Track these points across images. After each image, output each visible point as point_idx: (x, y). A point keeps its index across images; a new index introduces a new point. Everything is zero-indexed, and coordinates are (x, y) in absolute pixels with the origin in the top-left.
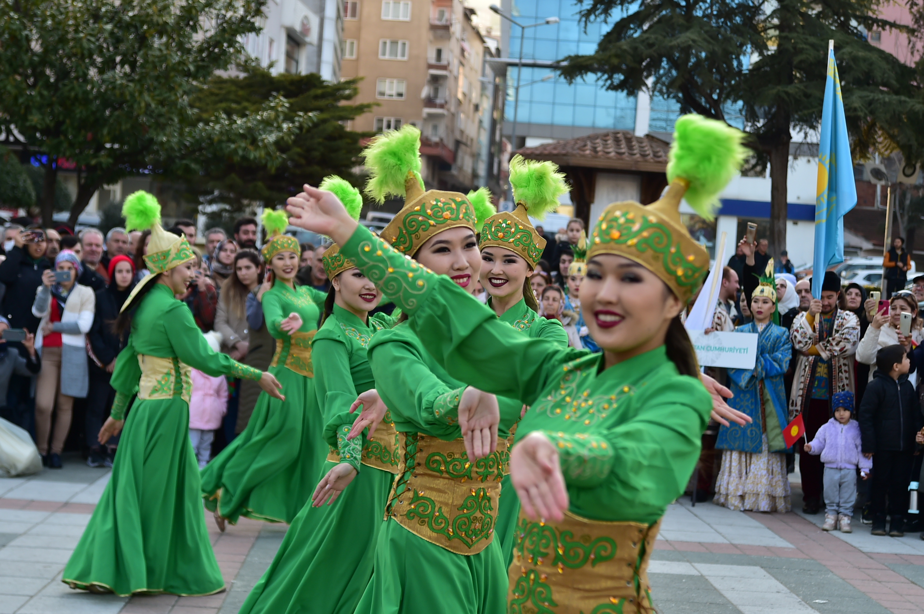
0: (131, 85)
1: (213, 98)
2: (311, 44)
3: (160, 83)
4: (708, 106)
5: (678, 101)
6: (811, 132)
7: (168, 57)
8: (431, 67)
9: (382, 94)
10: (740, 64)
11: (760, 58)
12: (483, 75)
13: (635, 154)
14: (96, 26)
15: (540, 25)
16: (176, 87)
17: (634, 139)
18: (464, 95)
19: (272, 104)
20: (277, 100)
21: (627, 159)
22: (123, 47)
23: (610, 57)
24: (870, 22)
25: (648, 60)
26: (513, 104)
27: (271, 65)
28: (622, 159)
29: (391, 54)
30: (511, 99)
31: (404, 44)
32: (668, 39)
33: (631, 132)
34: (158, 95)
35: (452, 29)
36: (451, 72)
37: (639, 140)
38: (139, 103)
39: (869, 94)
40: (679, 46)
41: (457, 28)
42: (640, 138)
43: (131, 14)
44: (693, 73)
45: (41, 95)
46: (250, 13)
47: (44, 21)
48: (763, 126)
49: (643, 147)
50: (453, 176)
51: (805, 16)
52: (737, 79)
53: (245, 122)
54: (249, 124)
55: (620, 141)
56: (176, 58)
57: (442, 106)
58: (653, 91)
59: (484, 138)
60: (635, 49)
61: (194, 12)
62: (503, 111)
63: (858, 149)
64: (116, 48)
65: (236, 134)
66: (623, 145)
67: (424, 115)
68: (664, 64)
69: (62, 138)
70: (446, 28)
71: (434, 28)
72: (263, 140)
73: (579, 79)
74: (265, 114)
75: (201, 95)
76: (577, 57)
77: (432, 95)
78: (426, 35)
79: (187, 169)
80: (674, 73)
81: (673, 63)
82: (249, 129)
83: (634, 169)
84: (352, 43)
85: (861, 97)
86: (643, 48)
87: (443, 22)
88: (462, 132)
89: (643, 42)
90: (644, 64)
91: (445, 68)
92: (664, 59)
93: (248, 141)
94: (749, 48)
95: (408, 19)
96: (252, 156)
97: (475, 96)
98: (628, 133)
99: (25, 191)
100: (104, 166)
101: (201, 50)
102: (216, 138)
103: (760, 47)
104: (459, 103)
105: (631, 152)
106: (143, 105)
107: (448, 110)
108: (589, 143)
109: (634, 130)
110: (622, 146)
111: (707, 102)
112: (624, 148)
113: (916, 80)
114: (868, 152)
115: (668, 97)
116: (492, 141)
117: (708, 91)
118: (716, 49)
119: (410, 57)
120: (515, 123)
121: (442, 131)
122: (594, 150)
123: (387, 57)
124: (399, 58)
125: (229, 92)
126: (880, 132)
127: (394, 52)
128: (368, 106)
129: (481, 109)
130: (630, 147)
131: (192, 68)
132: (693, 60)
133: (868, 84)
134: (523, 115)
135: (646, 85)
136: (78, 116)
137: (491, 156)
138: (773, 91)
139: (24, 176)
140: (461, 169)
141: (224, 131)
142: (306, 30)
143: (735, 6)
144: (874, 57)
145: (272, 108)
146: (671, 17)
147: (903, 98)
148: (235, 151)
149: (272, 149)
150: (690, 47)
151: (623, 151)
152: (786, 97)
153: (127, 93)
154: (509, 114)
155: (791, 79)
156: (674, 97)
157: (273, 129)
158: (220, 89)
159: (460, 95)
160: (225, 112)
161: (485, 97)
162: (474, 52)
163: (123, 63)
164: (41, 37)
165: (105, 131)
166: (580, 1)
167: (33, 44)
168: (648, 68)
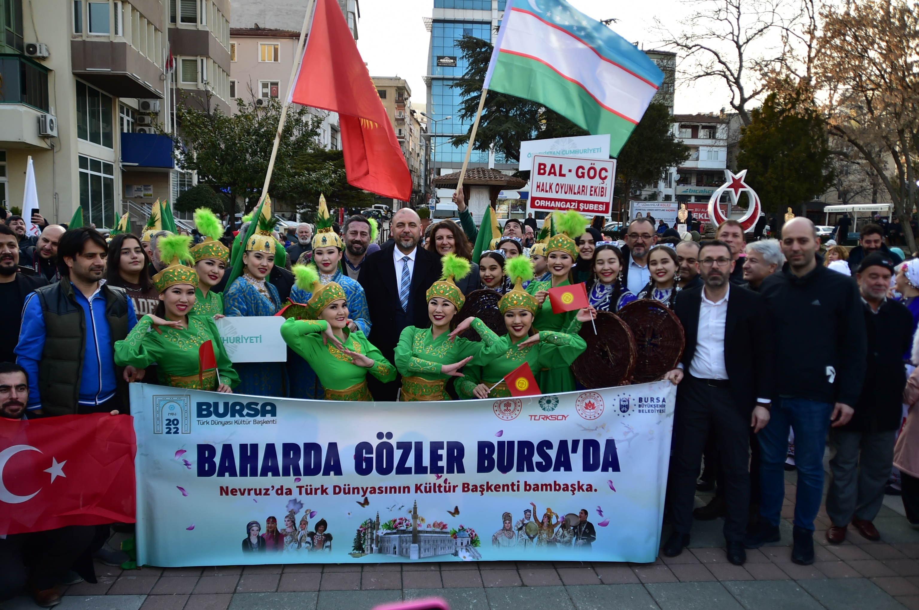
1: (301, 162)
5: (504, 153)
12: (420, 140)
13: (486, 177)
15: (444, 119)
17: (486, 171)
18: (412, 149)
19: (327, 166)
20: (329, 164)
21: (483, 179)
25: (490, 136)
26: (434, 153)
27: (325, 146)
28: (481, 180)
30: (433, 151)
32: (498, 127)
35: (405, 120)
36: (406, 139)
40: (503, 129)
41: (407, 120)
42: (490, 170)
43: (263, 130)
46: (315, 128)
47: (226, 136)
49: (490, 174)
53: (316, 175)
54: (318, 176)
55: (480, 172)
58: (493, 150)
59: (423, 168)
60: (484, 131)
62: (430, 157)
65: (312, 181)
68: (497, 138)
69: (237, 186)
70: (403, 120)
71: (397, 120)
72: (324, 183)
73: (460, 145)
74: (324, 171)
79: (292, 197)
80: (502, 142)
81: (501, 137)
83: (486, 184)
86: (487, 131)
87: (401, 117)
88: (412, 166)
89: (488, 128)
90: (489, 138)
91: (403, 138)
92: (497, 136)
93: (317, 183)
97: (417, 150)
98: (484, 168)
99: (220, 206)
102: (302, 182)
103: (538, 128)
104: (411, 153)
107: (406, 157)
109: (487, 167)
110: (481, 174)
111: (516, 153)
115: (500, 151)
116: (426, 169)
117: (517, 149)
120: (435, 162)
122: (469, 175)
125: (308, 160)
129: (420, 155)
130: (484, 175)
131: (292, 153)
132: (509, 135)
134: (438, 158)
135: (490, 147)
136: (243, 177)
137: (426, 176)
139: (219, 199)
141: (307, 179)
143: (526, 111)
145: (327, 168)
146: (500, 117)
148: (312, 188)
149: (328, 186)
150: (508, 130)
151: (481, 176)
153: (264, 166)
154: (432, 158)
156: (502, 151)
157: (328, 177)
158: (304, 158)
159: (410, 150)
160: (307, 170)
161: (422, 150)
162: (416, 129)
163: (261, 152)
164: (224, 143)
165: (255, 183)
166: (460, 111)
167: (221, 146)
168: (490, 140)
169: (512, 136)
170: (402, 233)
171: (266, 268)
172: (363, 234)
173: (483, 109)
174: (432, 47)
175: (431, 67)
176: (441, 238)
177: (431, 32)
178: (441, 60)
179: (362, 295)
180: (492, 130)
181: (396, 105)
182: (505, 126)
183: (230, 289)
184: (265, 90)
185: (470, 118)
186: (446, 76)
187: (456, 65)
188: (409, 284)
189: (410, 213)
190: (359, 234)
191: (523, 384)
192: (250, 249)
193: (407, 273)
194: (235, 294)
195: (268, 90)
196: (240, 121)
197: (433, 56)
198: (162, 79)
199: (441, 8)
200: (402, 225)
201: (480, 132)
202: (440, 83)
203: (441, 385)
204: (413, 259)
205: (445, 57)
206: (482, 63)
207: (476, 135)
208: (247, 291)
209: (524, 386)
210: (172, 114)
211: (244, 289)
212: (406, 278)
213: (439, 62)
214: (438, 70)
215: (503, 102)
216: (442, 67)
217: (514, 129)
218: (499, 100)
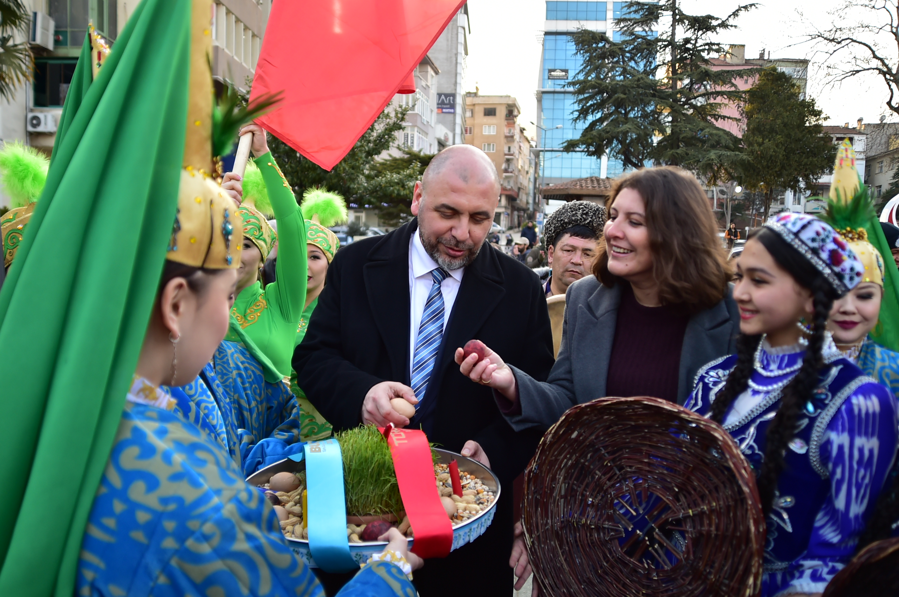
4: (637, 162)
5: (622, 161)
8: (506, 155)
10: (652, 141)
11: (663, 136)
12: (530, 156)
13: (600, 187)
17: (600, 180)
18: (522, 167)
21: (597, 190)
23: (588, 139)
24: (717, 117)
25: (607, 140)
26: (543, 169)
28: (595, 190)
29: (488, 150)
30: (542, 167)
31: (493, 145)
32: (616, 129)
33: (598, 177)
35: (515, 137)
36: (515, 156)
37: (603, 180)
39: (719, 152)
40: (622, 131)
41: (517, 137)
44: (629, 146)
49: (604, 183)
51: (684, 114)
52: (651, 148)
57: (511, 172)
58: (609, 155)
59: (531, 186)
60: (600, 135)
62: (539, 173)
63: (712, 179)
65: (393, 183)
66: (595, 182)
67: (504, 177)
68: (615, 141)
70: (512, 137)
71: (506, 137)
74: (408, 171)
75: (385, 166)
76: (571, 140)
77: (507, 167)
78: (503, 140)
80: (620, 146)
81: (620, 142)
82: (401, 180)
83: (601, 194)
85: (714, 153)
86: (604, 134)
87: (511, 134)
88: (521, 184)
89: (604, 131)
90: (605, 142)
91: (512, 155)
94: (657, 133)
95: (495, 134)
97: (526, 168)
103: (662, 131)
104: (519, 171)
107: (514, 174)
108: (578, 183)
109: (600, 175)
112: (596, 184)
113: (741, 144)
115: (617, 158)
116: (535, 186)
117: (637, 155)
118: (641, 132)
119: (496, 151)
121: (512, 184)
122: (581, 186)
124: (492, 151)
126: (723, 171)
129: (529, 173)
130: (599, 184)
132: (629, 138)
134: (547, 174)
135: (605, 152)
138: (670, 152)
140: (521, 200)
141: (387, 181)
142: (447, 139)
143: (649, 112)
144: (721, 133)
145: (412, 168)
146: (618, 119)
147: (737, 153)
150: (627, 132)
152: (676, 155)
154: (541, 174)
155: (678, 147)
156: (620, 158)
159: (520, 167)
161: (531, 168)
162: (525, 147)
166: (572, 113)
168: (606, 144)
169: (632, 140)
174: (544, 60)
175: (542, 81)
177: (543, 45)
178: (552, 73)
180: (609, 132)
181: (505, 123)
182: (623, 128)
197: (544, 70)
199: (554, 20)
202: (551, 96)
205: (556, 70)
213: (551, 75)
214: (548, 83)
215: (622, 99)
216: (553, 80)
217: (635, 130)
218: (618, 98)
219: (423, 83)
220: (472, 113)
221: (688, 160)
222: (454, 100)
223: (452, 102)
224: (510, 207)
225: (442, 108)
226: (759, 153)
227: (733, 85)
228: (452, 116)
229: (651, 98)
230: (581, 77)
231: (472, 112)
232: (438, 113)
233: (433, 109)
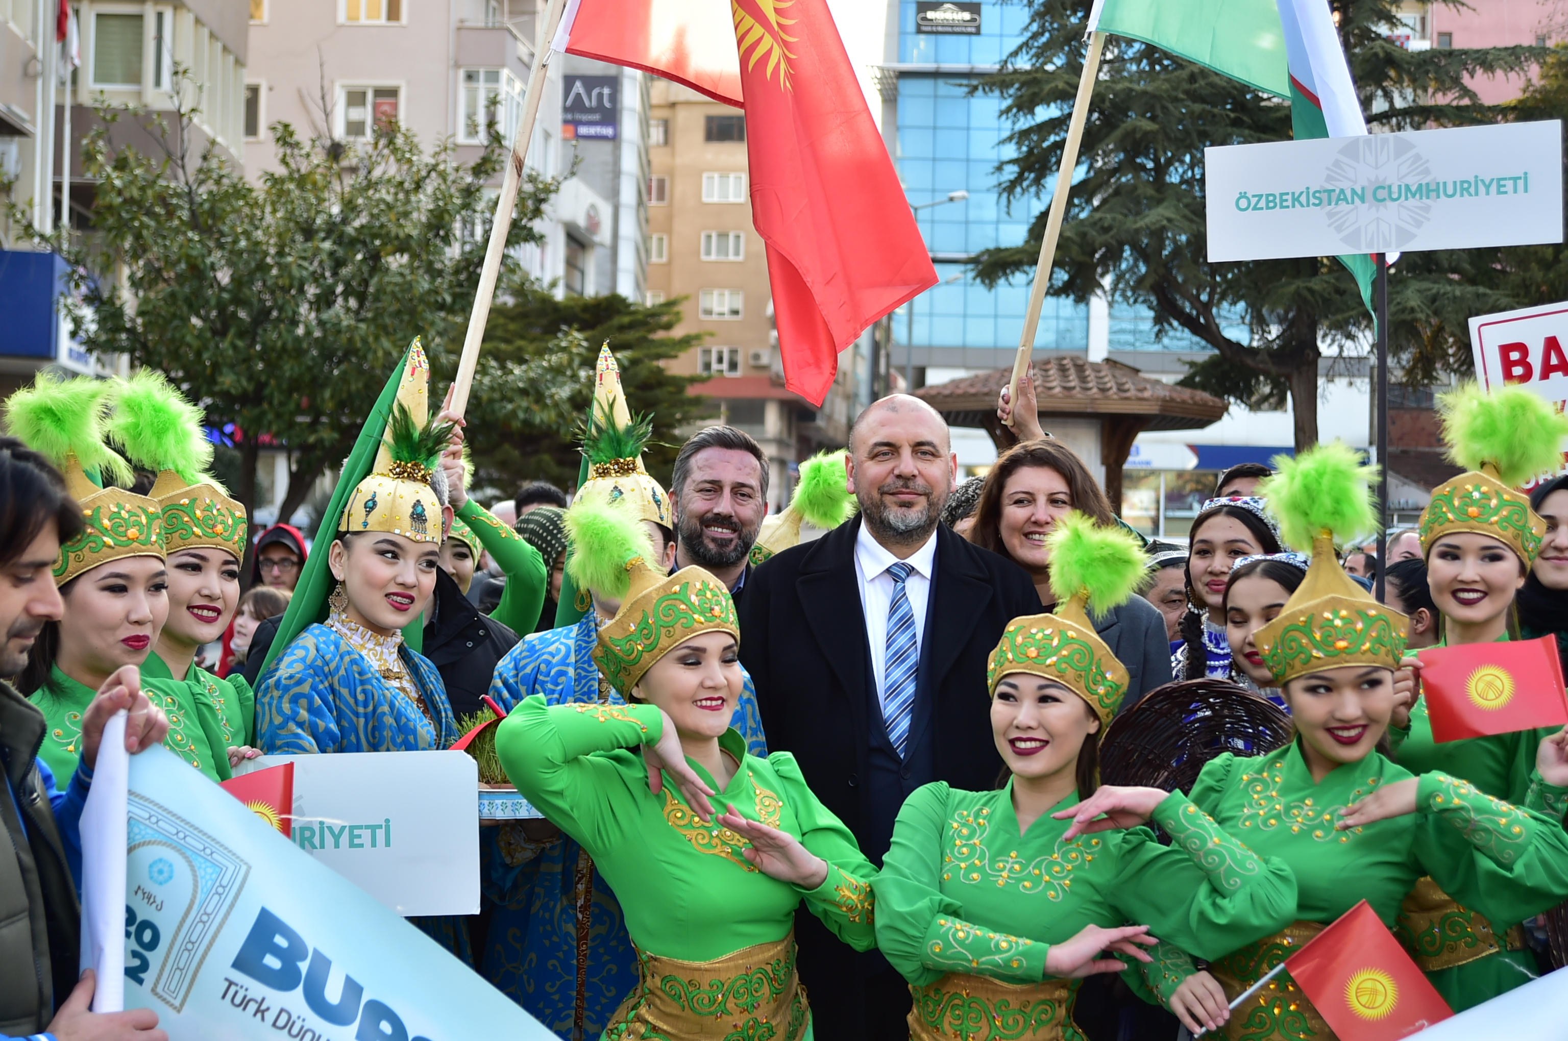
0: (363, 326)
2: (602, 245)
3: (402, 321)
4: (1194, 313)
5: (1150, 308)
6: (1348, 344)
7: (414, 284)
9: (709, 312)
13: (1090, 389)
14: (309, 244)
15: (941, 203)
16: (426, 327)
17: (1087, 367)
19: (563, 344)
20: (570, 338)
21: (1079, 396)
22: (345, 271)
25: (1103, 250)
26: (905, 319)
27: (552, 286)
28: (1071, 397)
29: (719, 252)
31: (738, 237)
32: (1131, 218)
33: (1081, 355)
34: (401, 340)
37: (1096, 367)
38: (375, 352)
39: (1431, 285)
42: (1097, 364)
43: (357, 223)
44: (1170, 265)
45: (234, 347)
46: (525, 215)
47: (236, 242)
48: (1278, 337)
49: (1101, 378)
50: (819, 429)
52: (1236, 271)
53: (525, 371)
54: (532, 374)
55: (1068, 369)
56: (424, 284)
58: (1113, 295)
60: (1084, 235)
61: (447, 217)
62: (888, 330)
63: (1419, 365)
64: (335, 274)
65: (512, 389)
66: (1073, 375)
67: (772, 341)
68: (1127, 253)
69: (265, 406)
72: (552, 396)
73: (1002, 281)
74: (554, 358)
76: (998, 250)
80: (1143, 269)
81: (1141, 253)
82: (532, 381)
83: (1089, 410)
84: (661, 240)
85: (1419, 291)
86: (1094, 233)
89: (1094, 224)
90: (1097, 256)
92: (1127, 247)
93: (531, 398)
95: (742, 200)
96: (537, 420)
98: (1078, 358)
100: (327, 444)
101: (457, 272)
102: (485, 397)
105: (1083, 385)
106: (380, 354)
109: (1086, 350)
110: (1071, 378)
111: (1193, 306)
112: (1073, 380)
113: (1499, 261)
114: (1435, 369)
115: (1135, 301)
116: (875, 375)
117: (1194, 292)
119: (748, 255)
120: (910, 347)
123: (713, 257)
124: (732, 257)
125: (495, 327)
126: (1451, 340)
127: (723, 250)
128: (698, 337)
130: (1083, 379)
131: (448, 299)
132: (1169, 247)
133: (1430, 271)
134: (921, 336)
135: (1101, 286)
136: (288, 374)
140: (830, 418)
141: (495, 385)
142: (594, 225)
145: (564, 350)
146: (1135, 188)
147: (1481, 290)
148: (514, 413)
149: (566, 407)
150: (1163, 229)
151: (1072, 384)
152: (1309, 297)
153: (357, 338)
154: (899, 334)
156: (1144, 302)
157: (565, 379)
160: (496, 358)
163: (346, 294)
164: (230, 263)
165: (327, 394)
166: (999, 168)
167: (219, 275)
168: (1103, 261)
169: (1177, 251)
170: (890, 480)
171: (413, 593)
172: (740, 491)
173: (1078, 163)
175: (899, 49)
176: (1027, 499)
178: (930, 15)
179: (746, 695)
182: (1152, 215)
183: (283, 665)
184: (356, 114)
185: (1033, 189)
186: (948, 66)
187: (978, 28)
188: (914, 658)
189: (918, 409)
190: (727, 491)
191: (1374, 992)
192: (354, 527)
193: (906, 622)
194: (300, 682)
195: (365, 114)
196: (282, 193)
197: (903, 3)
198: (31, 71)
200: (890, 449)
201: (1068, 234)
202: (926, 86)
203: (1060, 1002)
204: (927, 570)
205: (942, 4)
206: (1074, 12)
207: (1059, 247)
208: (342, 672)
209: (1380, 999)
210: (58, 188)
211: (333, 666)
212: (902, 640)
213: (925, 19)
214: (918, 46)
215: (1146, 133)
216: (933, 37)
217: (1186, 224)
218: (1134, 130)
219: (523, 50)
220: (666, 132)
221: (1343, 311)
222: (615, 97)
223: (607, 104)
224: (793, 441)
225: (577, 123)
226: (1544, 288)
227: (1466, 92)
228: (607, 147)
229: (1229, 129)
230: (1024, 63)
231: (667, 125)
232: (565, 140)
233: (550, 130)
